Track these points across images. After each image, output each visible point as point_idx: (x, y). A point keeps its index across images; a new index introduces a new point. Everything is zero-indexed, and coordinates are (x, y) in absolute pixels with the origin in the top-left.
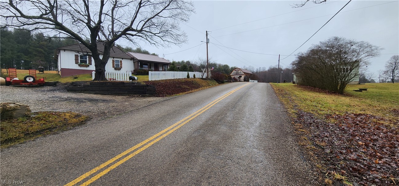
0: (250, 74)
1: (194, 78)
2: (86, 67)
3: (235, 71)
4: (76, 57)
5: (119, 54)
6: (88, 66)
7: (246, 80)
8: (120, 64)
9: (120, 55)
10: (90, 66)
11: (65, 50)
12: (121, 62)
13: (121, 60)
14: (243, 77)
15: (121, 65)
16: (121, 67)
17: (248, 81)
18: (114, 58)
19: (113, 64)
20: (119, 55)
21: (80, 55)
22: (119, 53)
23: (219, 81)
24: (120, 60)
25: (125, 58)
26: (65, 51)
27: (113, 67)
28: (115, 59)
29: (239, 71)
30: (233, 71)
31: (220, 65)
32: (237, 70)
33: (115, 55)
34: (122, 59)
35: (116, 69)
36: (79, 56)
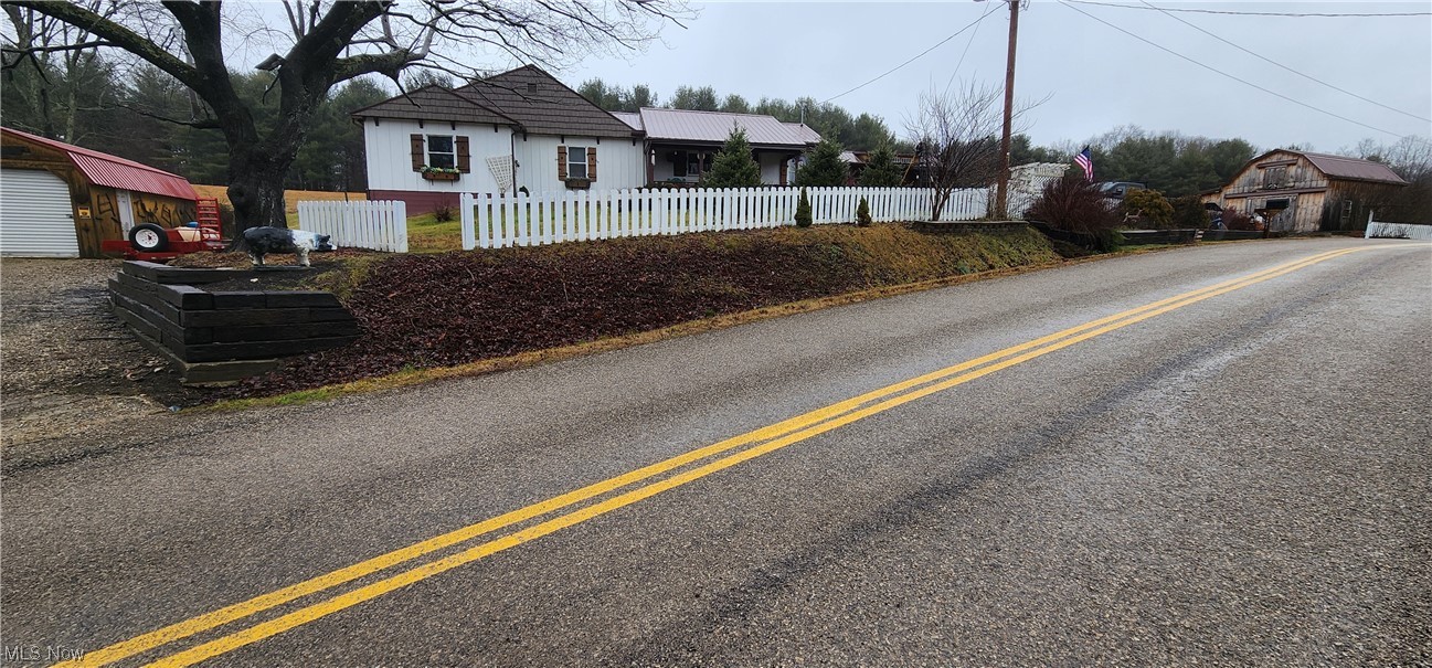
0: (1384, 183)
1: (861, 225)
2: (452, 181)
3: (1263, 172)
4: (417, 143)
5: (583, 120)
6: (456, 178)
7: (1340, 222)
8: (587, 163)
9: (586, 126)
10: (464, 177)
11: (377, 120)
12: (592, 153)
13: (593, 144)
14: (1311, 208)
15: (593, 166)
16: (593, 177)
17: (1355, 229)
18: (563, 138)
19: (561, 166)
20: (582, 126)
21: (430, 137)
22: (582, 114)
23: (1073, 238)
24: (586, 145)
25: (606, 134)
26: (377, 125)
27: (562, 176)
28: (568, 144)
29: (1292, 170)
30: (1243, 170)
31: (1193, 146)
32: (1279, 163)
33: (565, 126)
34: (598, 139)
35: (570, 185)
36: (425, 138)
